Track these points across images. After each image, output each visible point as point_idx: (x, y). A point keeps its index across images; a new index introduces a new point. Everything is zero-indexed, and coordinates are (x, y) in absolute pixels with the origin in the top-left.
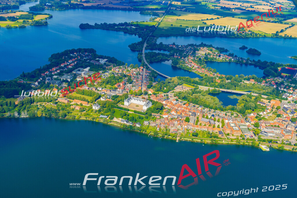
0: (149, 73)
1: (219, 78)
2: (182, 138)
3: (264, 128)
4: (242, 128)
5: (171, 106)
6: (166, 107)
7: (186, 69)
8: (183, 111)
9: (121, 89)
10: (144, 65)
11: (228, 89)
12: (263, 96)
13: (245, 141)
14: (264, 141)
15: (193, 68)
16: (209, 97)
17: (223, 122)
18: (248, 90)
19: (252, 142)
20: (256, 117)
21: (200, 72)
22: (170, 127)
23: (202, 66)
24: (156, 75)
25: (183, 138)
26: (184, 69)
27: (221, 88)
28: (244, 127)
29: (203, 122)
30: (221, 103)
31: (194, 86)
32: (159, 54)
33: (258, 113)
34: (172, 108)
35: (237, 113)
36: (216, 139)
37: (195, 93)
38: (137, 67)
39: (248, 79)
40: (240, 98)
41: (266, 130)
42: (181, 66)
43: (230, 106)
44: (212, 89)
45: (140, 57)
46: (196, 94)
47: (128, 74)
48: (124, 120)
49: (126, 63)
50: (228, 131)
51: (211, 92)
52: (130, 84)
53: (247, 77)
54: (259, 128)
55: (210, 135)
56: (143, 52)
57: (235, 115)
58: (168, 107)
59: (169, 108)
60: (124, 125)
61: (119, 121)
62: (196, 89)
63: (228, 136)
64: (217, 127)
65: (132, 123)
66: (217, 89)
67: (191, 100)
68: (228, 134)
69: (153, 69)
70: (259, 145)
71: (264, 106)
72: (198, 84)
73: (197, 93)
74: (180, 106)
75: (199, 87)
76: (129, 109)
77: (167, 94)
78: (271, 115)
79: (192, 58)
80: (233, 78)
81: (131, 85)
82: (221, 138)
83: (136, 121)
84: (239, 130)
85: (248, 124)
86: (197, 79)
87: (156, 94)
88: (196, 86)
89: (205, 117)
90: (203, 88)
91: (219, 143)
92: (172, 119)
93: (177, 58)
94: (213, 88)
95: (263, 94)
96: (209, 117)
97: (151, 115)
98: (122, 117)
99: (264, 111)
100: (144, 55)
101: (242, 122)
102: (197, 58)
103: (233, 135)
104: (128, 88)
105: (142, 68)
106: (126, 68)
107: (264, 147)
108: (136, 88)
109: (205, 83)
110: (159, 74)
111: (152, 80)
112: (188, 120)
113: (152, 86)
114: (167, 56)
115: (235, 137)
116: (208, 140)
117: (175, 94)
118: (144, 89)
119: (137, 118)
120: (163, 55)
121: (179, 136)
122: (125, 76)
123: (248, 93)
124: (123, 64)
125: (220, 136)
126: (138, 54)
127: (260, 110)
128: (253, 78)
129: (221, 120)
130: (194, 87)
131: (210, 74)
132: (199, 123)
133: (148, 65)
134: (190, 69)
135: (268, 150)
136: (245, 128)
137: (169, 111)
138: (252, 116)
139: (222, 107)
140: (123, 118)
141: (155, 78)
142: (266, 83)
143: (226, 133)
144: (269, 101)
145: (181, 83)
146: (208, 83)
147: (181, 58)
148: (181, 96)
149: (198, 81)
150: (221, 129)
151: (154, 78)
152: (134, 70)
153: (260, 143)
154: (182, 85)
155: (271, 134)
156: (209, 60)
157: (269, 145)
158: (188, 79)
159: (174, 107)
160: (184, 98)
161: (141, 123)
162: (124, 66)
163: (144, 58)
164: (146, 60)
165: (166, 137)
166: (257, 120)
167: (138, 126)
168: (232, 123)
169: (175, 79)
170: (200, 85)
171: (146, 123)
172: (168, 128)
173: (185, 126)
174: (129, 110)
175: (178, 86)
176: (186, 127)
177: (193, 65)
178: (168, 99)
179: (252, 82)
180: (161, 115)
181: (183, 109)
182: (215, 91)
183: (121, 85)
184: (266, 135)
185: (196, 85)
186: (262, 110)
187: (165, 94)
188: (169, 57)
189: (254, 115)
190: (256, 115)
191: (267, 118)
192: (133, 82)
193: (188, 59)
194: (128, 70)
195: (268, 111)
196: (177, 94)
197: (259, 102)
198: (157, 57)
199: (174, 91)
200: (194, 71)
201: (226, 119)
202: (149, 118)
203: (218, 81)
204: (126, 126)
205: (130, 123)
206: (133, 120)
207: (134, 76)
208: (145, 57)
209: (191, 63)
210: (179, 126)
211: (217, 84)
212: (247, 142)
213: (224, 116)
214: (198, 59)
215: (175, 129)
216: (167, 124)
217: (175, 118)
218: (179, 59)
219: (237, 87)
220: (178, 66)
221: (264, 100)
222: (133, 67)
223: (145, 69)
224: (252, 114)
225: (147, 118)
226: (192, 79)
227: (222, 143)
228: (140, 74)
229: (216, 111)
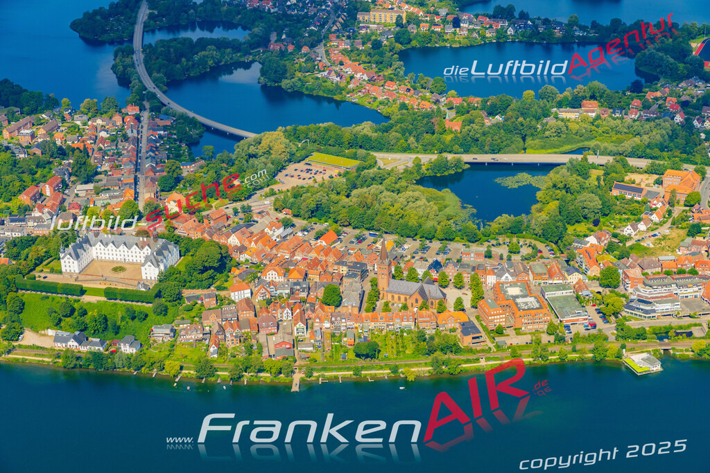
0: (165, 128)
1: (460, 112)
2: (315, 374)
3: (640, 286)
4: (554, 299)
5: (263, 250)
6: (243, 258)
7: (321, 93)
8: (315, 263)
9: (46, 210)
10: (142, 98)
11: (493, 152)
12: (633, 162)
13: (566, 348)
14: (641, 335)
15: (351, 86)
16: (416, 194)
17: (476, 285)
18: (575, 147)
19: (592, 346)
20: (610, 249)
21: (380, 98)
22: (262, 337)
23: (388, 72)
24: (194, 133)
25: (318, 370)
26: (315, 93)
27: (466, 152)
28: (559, 293)
29: (396, 296)
30: (471, 210)
31: (354, 157)
32: (203, 44)
33: (617, 231)
34: (266, 256)
35: (534, 242)
36: (450, 356)
37: (362, 186)
38: (112, 110)
39: (575, 103)
40: (543, 182)
41: (645, 292)
42: (299, 84)
43: (504, 219)
44: (427, 159)
45: (125, 67)
46: (365, 190)
47: (76, 144)
48: (65, 334)
49: (65, 100)
50: (499, 320)
51: (428, 173)
52: (86, 183)
53: (567, 93)
54: (621, 290)
55: (427, 345)
56: (137, 43)
57: (525, 251)
58: (249, 257)
59: (255, 260)
60: (68, 355)
61: (47, 343)
62: (364, 168)
63: (498, 339)
64: (452, 310)
65: (102, 343)
66: (450, 157)
67: (343, 215)
68: (499, 332)
69: (180, 109)
70: (619, 356)
71: (639, 199)
72: (373, 148)
73: (367, 183)
74: (299, 246)
75: (375, 157)
76: (85, 285)
77: (245, 203)
78: (667, 232)
79: (345, 45)
80: (515, 104)
81: (90, 186)
82: (470, 351)
83: (117, 330)
84: (541, 308)
85: (574, 278)
86: (366, 128)
87: (200, 210)
88: (364, 159)
89: (406, 273)
90: (393, 161)
91: (466, 371)
92: (269, 302)
93: (283, 54)
94: (434, 157)
95: (635, 154)
96: (420, 272)
97: (179, 297)
98: (58, 324)
99: (639, 220)
100: (142, 56)
101: (551, 276)
102: (363, 44)
103: (518, 332)
104: (78, 201)
105: (132, 110)
106: (63, 120)
107: (641, 361)
108: (111, 197)
109: (398, 139)
110: (208, 129)
111: (178, 157)
112: (334, 298)
113: (178, 180)
114: (236, 47)
115: (528, 338)
116: (417, 365)
117: (277, 200)
118: (146, 195)
119: (123, 319)
120: (221, 45)
121: (301, 367)
122: (62, 153)
123: (574, 156)
124: (52, 104)
125: (467, 341)
126: (116, 56)
127: (624, 216)
128: (593, 97)
129: (467, 278)
130: (356, 163)
131: (421, 102)
132: (380, 304)
133: (160, 95)
134: (339, 89)
135: (657, 368)
136: (566, 298)
137: (253, 274)
138: (592, 245)
139: (471, 225)
140: (61, 328)
141: (193, 143)
142: (646, 107)
143: (491, 327)
144: (656, 177)
145: (303, 153)
146: (412, 139)
147: (299, 48)
148: (303, 206)
149: (370, 134)
150: (471, 315)
151: (189, 145)
152: (99, 122)
153: (623, 347)
154: (304, 162)
155: (667, 306)
156: (414, 43)
157: (661, 349)
158: (330, 133)
159: (274, 251)
160: (317, 211)
161: (142, 338)
162: (56, 111)
163: (141, 70)
164: (150, 75)
165: (247, 377)
166: (610, 258)
167: (127, 349)
168: (513, 285)
169: (276, 139)
170: (380, 150)
171: (161, 333)
172: (254, 342)
173: (321, 321)
174: (83, 292)
175: (291, 168)
176: (327, 325)
177: (349, 71)
178: (250, 222)
179: (592, 110)
180: (223, 293)
181: (313, 255)
182: (444, 165)
183: (48, 191)
184: (646, 312)
185: (362, 152)
186: (632, 217)
187: (238, 205)
188: (247, 53)
189: (599, 239)
190: (607, 239)
191: (652, 246)
192: (97, 173)
193: (327, 51)
194: (75, 127)
195: (655, 218)
196: (285, 201)
197: (618, 187)
198: (196, 58)
199: (276, 187)
200: (356, 98)
201: (486, 272)
202: (171, 311)
203: (454, 124)
204: (78, 358)
205: (95, 344)
206: (106, 327)
207: (100, 149)
208: (146, 62)
209: (341, 64)
210: (301, 325)
211: (448, 138)
212: (574, 351)
213: (481, 260)
214: (369, 45)
215: (284, 342)
216: (249, 323)
217: (280, 297)
218: (291, 54)
219: (529, 141)
220: (285, 84)
221: (637, 178)
222: (98, 113)
223: (146, 116)
224: (592, 240)
225: (165, 311)
226: (348, 132)
227: (478, 370)
228: (126, 138)
229: (452, 246)
